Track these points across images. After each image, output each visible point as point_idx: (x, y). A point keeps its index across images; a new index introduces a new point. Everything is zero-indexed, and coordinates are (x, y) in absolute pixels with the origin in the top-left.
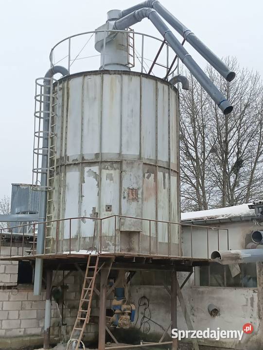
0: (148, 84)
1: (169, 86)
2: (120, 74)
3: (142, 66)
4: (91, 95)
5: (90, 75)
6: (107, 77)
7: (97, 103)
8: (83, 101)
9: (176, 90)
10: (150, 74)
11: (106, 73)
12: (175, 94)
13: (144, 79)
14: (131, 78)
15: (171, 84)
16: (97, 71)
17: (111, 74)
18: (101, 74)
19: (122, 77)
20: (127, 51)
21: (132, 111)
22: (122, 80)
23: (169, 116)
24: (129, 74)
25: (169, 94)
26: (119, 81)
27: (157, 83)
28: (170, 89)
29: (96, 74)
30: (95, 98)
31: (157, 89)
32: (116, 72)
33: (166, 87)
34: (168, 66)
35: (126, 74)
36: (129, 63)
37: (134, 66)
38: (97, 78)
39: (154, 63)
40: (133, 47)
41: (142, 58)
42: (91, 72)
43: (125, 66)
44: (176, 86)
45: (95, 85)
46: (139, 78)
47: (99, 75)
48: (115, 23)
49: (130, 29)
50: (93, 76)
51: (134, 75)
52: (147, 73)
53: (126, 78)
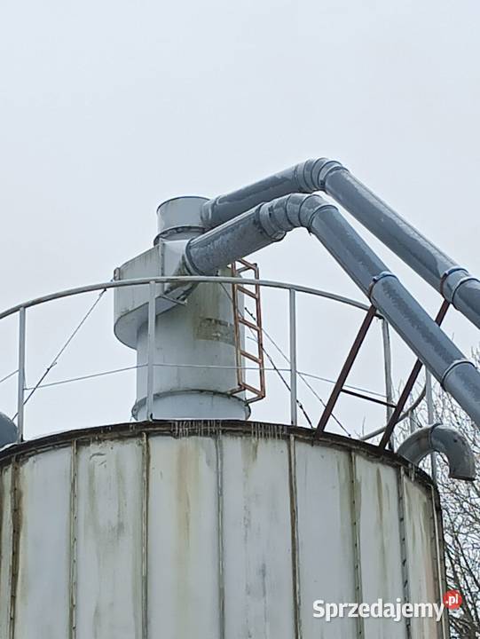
0: (319, 465)
1: (397, 468)
2: (213, 434)
3: (295, 401)
4: (107, 512)
5: (100, 441)
6: (162, 447)
7: (128, 543)
8: (73, 540)
9: (427, 483)
10: (327, 429)
11: (161, 434)
12: (425, 499)
13: (302, 450)
14: (255, 448)
15: (406, 463)
16: (125, 426)
17: (177, 436)
18: (140, 435)
19: (219, 446)
20: (236, 340)
21: (263, 572)
22: (220, 455)
23: (406, 583)
24: (247, 433)
25: (400, 499)
26: (208, 462)
27: (351, 461)
28: (405, 479)
29: (121, 438)
30: (121, 526)
31: (353, 486)
32: (196, 428)
33: (388, 474)
34: (389, 397)
35: (233, 433)
36: (243, 387)
37: (261, 396)
38: (128, 451)
39: (339, 388)
40: (258, 327)
41: (293, 371)
42: (105, 429)
43: (230, 396)
44: (425, 465)
45: (120, 476)
46: (283, 445)
47: (135, 441)
48: (189, 247)
49: (243, 262)
50: (109, 443)
51: (266, 436)
52: (315, 426)
53: (234, 447)
